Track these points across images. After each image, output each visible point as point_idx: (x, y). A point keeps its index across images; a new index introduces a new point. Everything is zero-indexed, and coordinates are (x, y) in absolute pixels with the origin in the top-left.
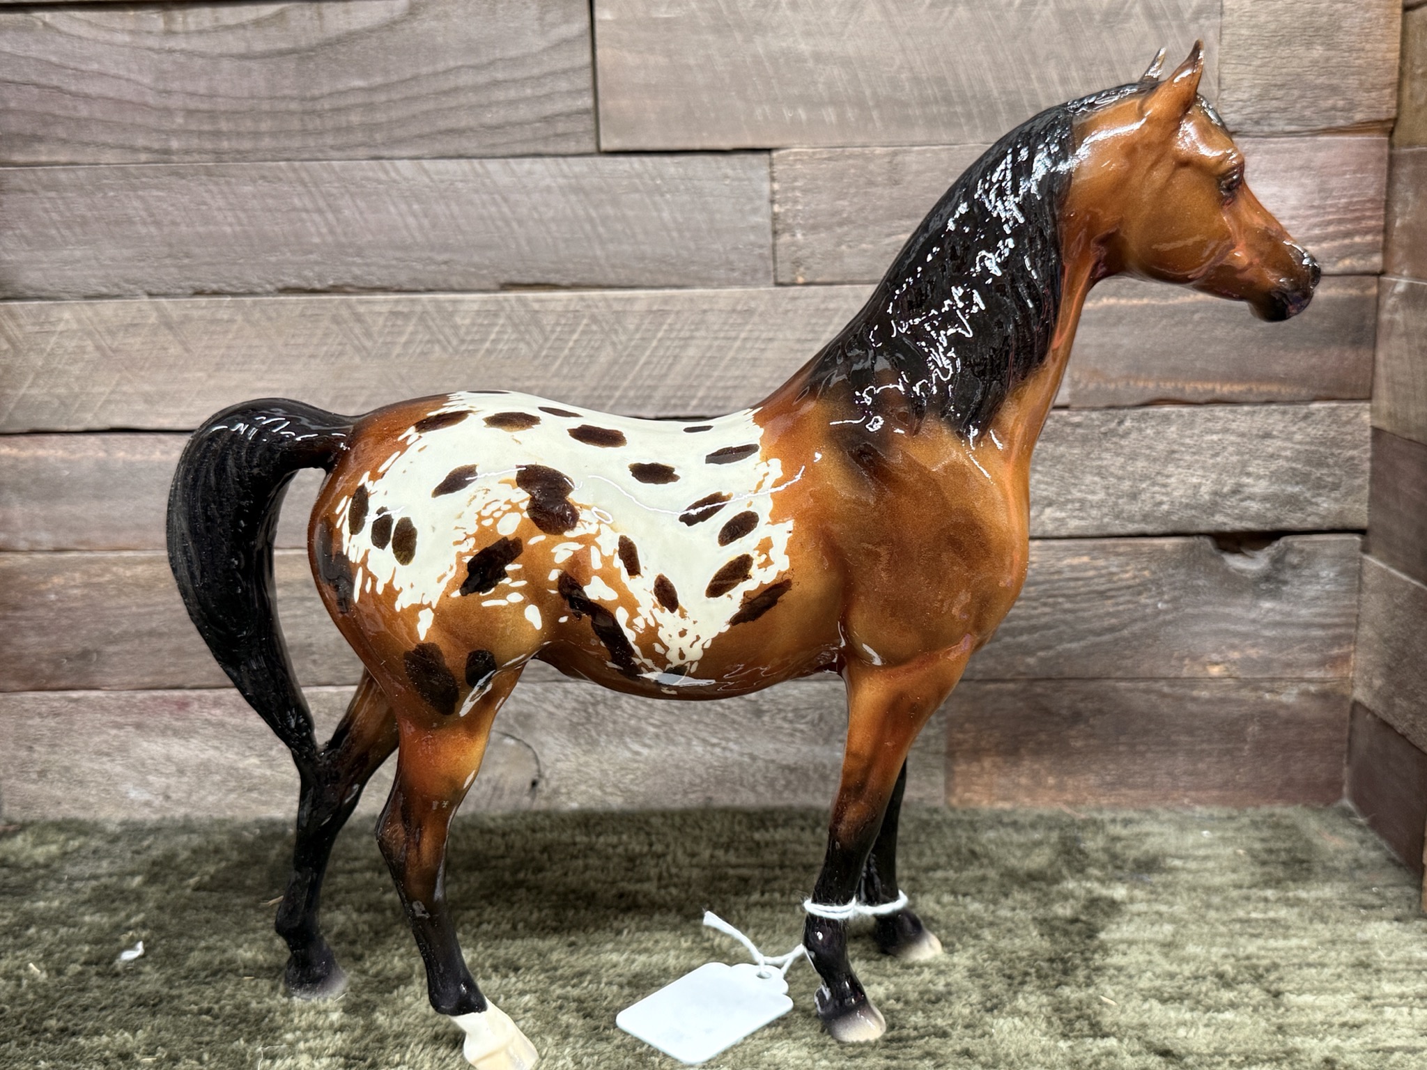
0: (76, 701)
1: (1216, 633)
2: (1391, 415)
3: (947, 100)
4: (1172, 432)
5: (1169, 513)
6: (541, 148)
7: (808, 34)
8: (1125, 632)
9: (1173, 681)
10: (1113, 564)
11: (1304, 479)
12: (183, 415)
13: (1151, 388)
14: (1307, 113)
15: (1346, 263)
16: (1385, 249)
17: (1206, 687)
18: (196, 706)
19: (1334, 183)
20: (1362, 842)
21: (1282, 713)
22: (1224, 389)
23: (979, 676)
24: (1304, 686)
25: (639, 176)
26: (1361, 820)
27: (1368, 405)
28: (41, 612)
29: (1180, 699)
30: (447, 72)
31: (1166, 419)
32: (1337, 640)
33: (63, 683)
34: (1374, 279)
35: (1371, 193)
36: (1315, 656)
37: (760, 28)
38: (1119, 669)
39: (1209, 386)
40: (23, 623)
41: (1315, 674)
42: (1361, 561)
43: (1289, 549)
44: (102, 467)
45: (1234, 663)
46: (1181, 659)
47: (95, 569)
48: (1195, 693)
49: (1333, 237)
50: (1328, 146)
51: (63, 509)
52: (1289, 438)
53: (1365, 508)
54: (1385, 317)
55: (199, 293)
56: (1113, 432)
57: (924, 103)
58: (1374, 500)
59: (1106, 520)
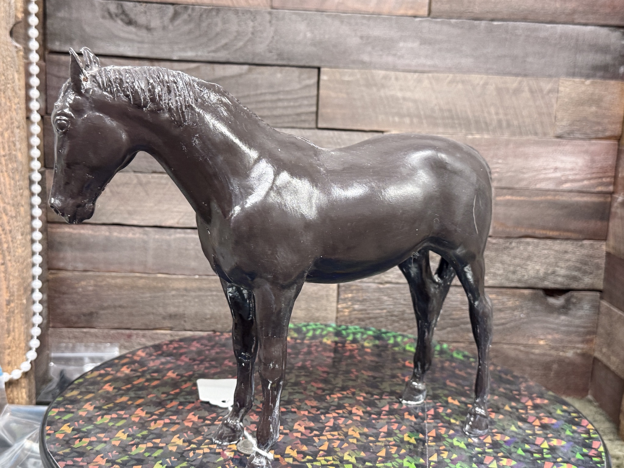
0: (86, 333)
1: (543, 328)
2: (614, 248)
3: (452, 118)
4: (530, 248)
5: (527, 280)
6: (294, 125)
7: (401, 90)
8: (508, 326)
9: (525, 346)
10: (505, 299)
11: (579, 269)
12: (143, 220)
13: (523, 231)
14: (588, 132)
15: (600, 189)
16: (615, 184)
17: (537, 349)
18: (134, 337)
19: (597, 158)
20: (596, 412)
21: (567, 361)
22: (551, 234)
23: (450, 340)
24: (575, 350)
25: (332, 138)
26: (596, 404)
27: (605, 243)
28: (75, 296)
29: (527, 353)
30: (261, 94)
31: (528, 244)
32: (589, 333)
33: (80, 325)
34: (609, 195)
35: (610, 163)
36: (580, 339)
37: (383, 86)
38: (504, 339)
39: (544, 232)
40: (67, 300)
41: (580, 346)
42: (599, 302)
43: (572, 296)
44: (108, 239)
45: (549, 340)
46: (529, 337)
47: (99, 279)
48: (533, 351)
49: (595, 178)
50: (595, 144)
51: (89, 254)
52: (574, 253)
53: (602, 283)
54: (613, 210)
55: (155, 172)
56: (507, 248)
57: (443, 118)
58: (606, 280)
59: (503, 281)
